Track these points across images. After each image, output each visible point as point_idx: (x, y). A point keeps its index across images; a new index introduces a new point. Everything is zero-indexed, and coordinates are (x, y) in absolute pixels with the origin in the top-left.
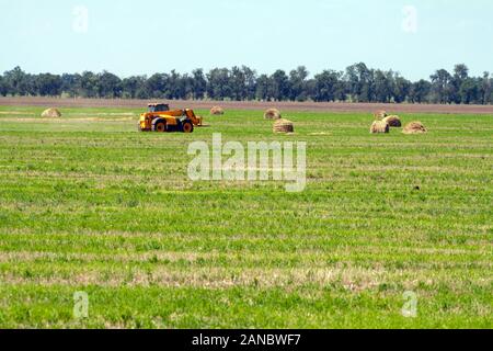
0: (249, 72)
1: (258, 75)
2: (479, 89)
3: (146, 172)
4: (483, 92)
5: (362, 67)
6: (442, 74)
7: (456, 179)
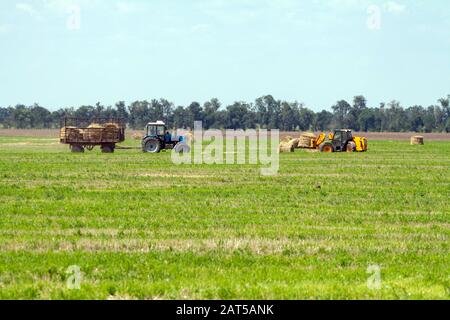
0: (167, 104)
1: (175, 107)
2: (376, 117)
3: (72, 178)
4: (380, 121)
5: (269, 99)
6: (343, 105)
7: (354, 181)
